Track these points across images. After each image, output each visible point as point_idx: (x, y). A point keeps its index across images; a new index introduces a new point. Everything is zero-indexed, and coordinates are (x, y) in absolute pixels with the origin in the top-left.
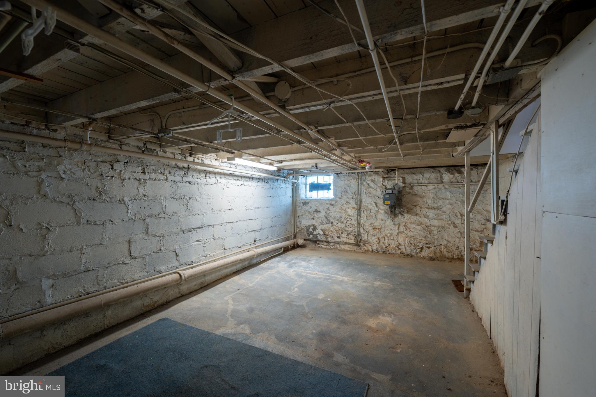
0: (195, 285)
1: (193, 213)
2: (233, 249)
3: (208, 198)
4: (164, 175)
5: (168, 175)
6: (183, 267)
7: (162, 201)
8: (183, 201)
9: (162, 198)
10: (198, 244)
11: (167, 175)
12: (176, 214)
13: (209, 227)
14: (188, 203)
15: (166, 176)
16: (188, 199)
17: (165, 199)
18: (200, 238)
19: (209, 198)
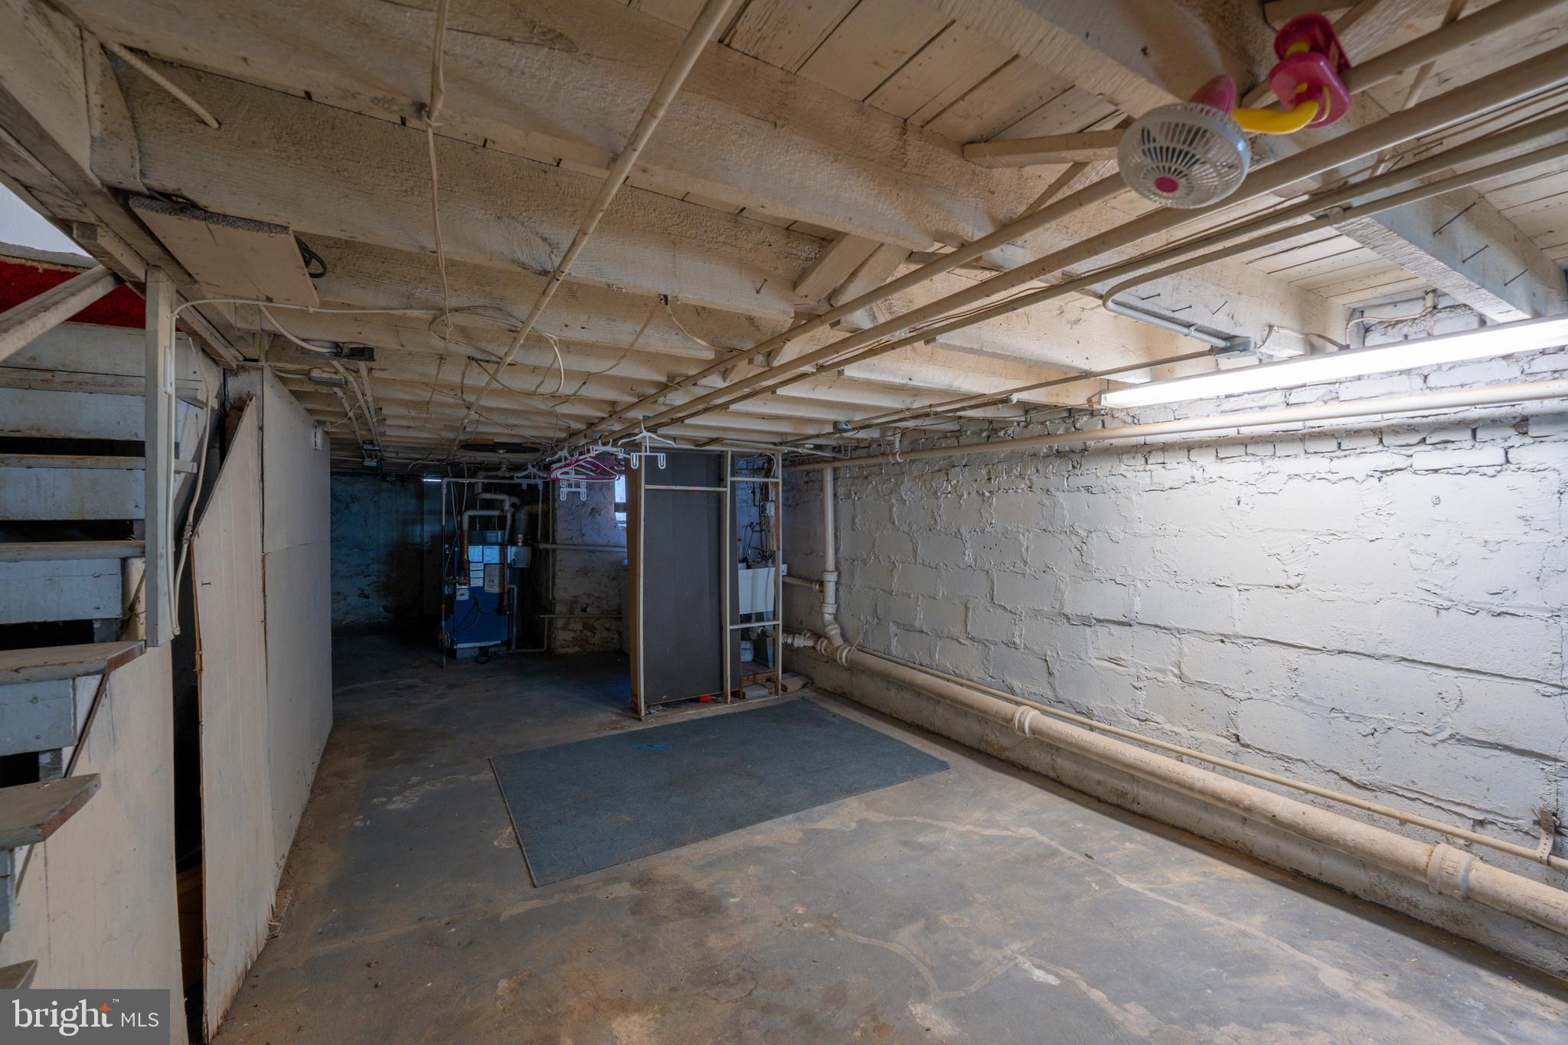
0: (1099, 782)
1: (1096, 575)
2: (1298, 768)
3: (1155, 535)
4: (1024, 478)
5: (1034, 478)
6: (1061, 709)
7: (1021, 535)
8: (1071, 539)
9: (1021, 531)
10: (1113, 670)
11: (1032, 477)
12: (1051, 572)
13: (1157, 629)
14: (1084, 546)
15: (1030, 480)
16: (1083, 533)
17: (1027, 533)
18: (1123, 657)
19: (1160, 533)
